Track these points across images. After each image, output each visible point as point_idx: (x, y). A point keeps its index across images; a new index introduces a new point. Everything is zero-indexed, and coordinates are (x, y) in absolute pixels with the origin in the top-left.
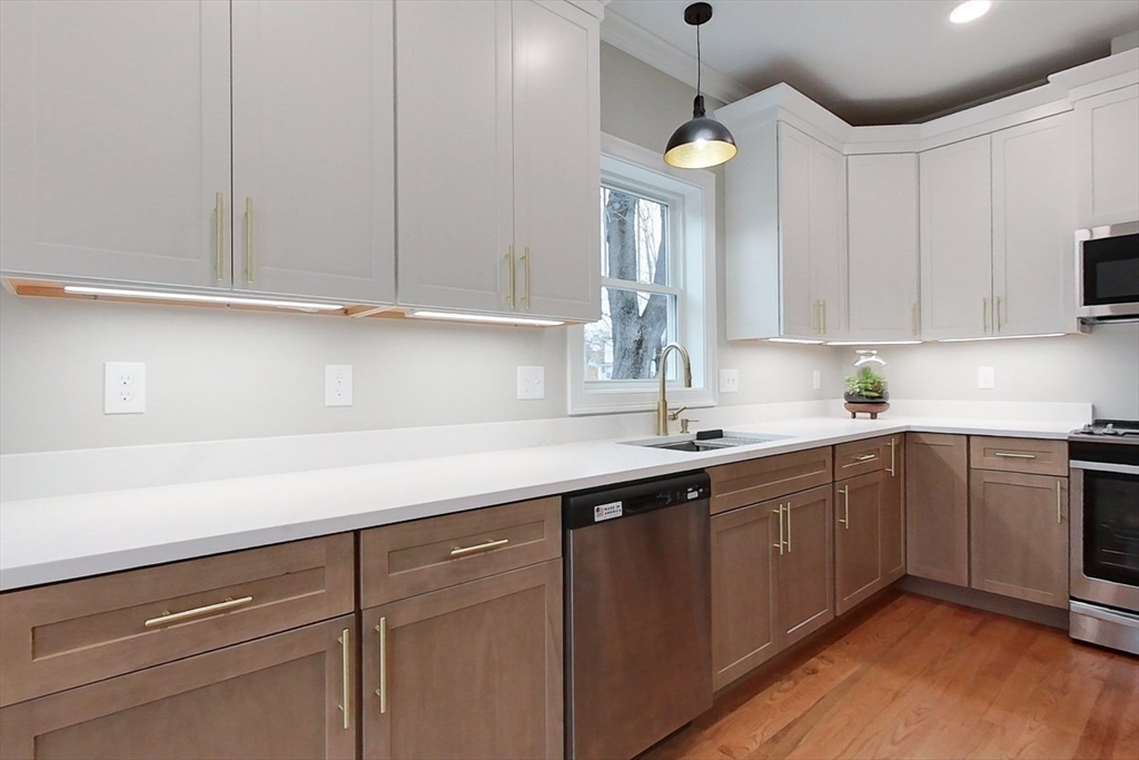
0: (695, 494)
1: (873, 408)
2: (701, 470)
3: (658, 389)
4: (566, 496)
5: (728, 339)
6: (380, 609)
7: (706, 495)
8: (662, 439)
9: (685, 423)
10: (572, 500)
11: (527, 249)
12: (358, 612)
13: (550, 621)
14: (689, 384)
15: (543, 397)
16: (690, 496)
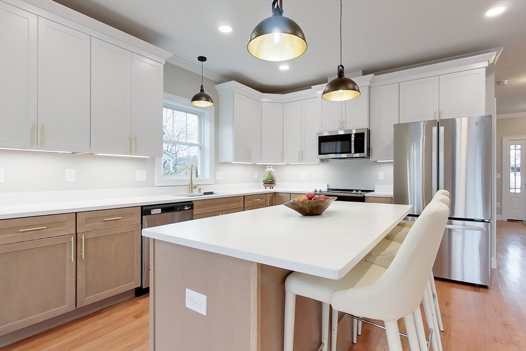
0: (188, 208)
1: (272, 185)
2: (192, 201)
3: (190, 178)
4: (142, 207)
5: (218, 162)
6: (83, 233)
7: (192, 208)
8: (191, 194)
9: (200, 189)
10: (144, 208)
11: (135, 136)
12: (76, 233)
13: (137, 241)
14: (197, 177)
15: (145, 180)
16: (185, 209)
